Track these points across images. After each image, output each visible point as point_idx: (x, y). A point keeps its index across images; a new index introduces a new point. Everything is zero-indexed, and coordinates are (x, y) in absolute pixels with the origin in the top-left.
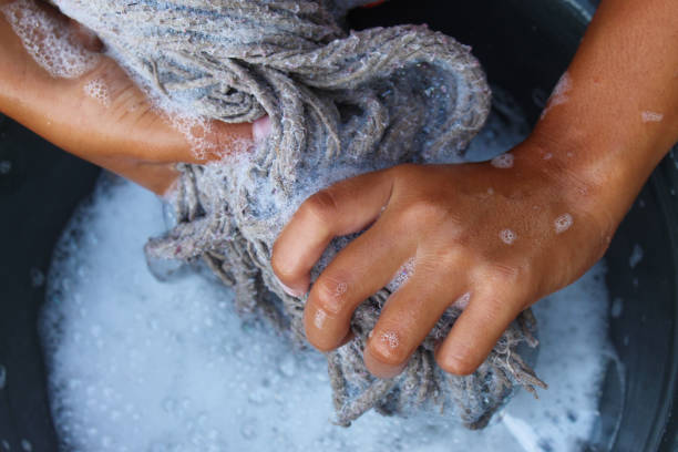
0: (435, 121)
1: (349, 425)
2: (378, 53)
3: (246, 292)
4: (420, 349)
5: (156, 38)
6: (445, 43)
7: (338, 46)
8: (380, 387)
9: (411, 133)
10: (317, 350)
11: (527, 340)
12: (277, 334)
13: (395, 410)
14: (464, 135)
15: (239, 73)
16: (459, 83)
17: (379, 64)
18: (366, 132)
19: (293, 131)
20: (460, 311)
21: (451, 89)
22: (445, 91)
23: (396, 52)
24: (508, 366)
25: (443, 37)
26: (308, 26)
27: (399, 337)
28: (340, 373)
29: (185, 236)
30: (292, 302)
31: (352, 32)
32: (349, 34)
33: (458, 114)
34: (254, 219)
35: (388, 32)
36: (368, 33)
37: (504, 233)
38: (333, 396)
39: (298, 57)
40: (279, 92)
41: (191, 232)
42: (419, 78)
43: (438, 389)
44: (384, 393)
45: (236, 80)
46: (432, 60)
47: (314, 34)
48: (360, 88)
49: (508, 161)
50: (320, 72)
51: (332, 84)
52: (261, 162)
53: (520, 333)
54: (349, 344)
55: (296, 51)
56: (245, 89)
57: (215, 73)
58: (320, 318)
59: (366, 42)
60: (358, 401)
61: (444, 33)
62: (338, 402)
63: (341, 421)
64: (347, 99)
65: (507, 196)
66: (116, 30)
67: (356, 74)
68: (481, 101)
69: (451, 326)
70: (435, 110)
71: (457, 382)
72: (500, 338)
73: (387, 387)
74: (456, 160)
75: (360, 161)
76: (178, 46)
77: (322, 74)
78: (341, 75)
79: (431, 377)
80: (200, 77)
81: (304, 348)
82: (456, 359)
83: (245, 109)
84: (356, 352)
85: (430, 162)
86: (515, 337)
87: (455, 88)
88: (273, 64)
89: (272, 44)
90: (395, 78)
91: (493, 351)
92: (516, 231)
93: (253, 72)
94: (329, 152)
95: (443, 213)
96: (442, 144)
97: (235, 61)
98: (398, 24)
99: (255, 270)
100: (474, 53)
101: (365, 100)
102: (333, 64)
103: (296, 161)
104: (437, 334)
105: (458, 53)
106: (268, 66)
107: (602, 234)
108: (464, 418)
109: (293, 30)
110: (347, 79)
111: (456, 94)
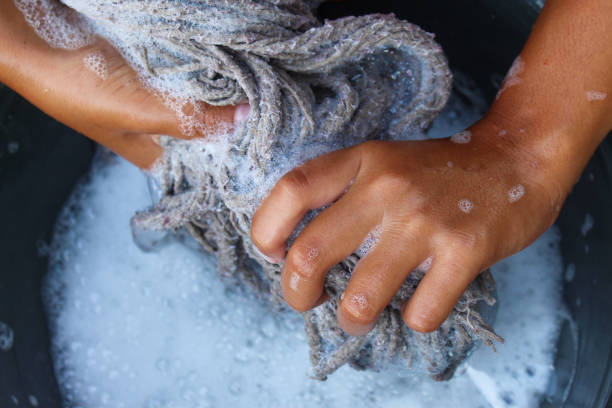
0: (401, 102)
1: (325, 379)
2: (350, 40)
3: (227, 257)
4: (388, 308)
5: (149, 27)
6: (411, 30)
7: (314, 34)
8: (353, 343)
9: (379, 112)
10: (295, 311)
11: (485, 298)
12: (257, 297)
13: (368, 365)
14: (427, 115)
15: (224, 59)
16: (424, 68)
17: (351, 49)
18: (337, 113)
19: (270, 114)
20: (424, 274)
21: (416, 73)
22: (411, 74)
23: (367, 39)
24: (468, 323)
25: (410, 25)
26: (287, 16)
27: (367, 298)
28: (316, 331)
29: (172, 208)
30: (272, 267)
31: (326, 21)
32: (323, 24)
33: (422, 95)
34: (235, 193)
35: (359, 20)
36: (341, 21)
37: (461, 203)
38: (310, 352)
39: (278, 44)
40: (259, 77)
41: (177, 204)
42: (387, 63)
43: (406, 344)
44: (357, 348)
45: (221, 66)
46: (398, 45)
47: (292, 23)
48: (334, 72)
49: (466, 138)
50: (298, 57)
51: (309, 68)
52: (239, 143)
53: (478, 293)
54: (324, 304)
55: (276, 39)
56: (229, 75)
57: (202, 59)
58: (295, 281)
59: (339, 29)
60: (334, 356)
61: (410, 21)
62: (315, 358)
63: (318, 375)
64: (323, 82)
65: (464, 169)
66: (112, 19)
67: (331, 59)
68: (444, 84)
69: (415, 287)
70: (401, 92)
71: (423, 338)
72: (461, 297)
73: (360, 343)
74: (419, 137)
75: (331, 140)
76: (170, 34)
77: (299, 60)
78: (317, 60)
79: (400, 333)
80: (188, 62)
81: (282, 310)
82: (421, 318)
83: (229, 93)
84: (331, 311)
85: (395, 139)
86: (474, 296)
87: (420, 72)
88: (255, 51)
89: (255, 32)
90: (365, 63)
91: (455, 309)
92: (473, 201)
93: (236, 57)
94: (303, 132)
95: (407, 184)
96: (406, 123)
97: (220, 47)
98: (368, 14)
99: (236, 238)
100: (437, 40)
101: (337, 84)
102: (309, 50)
103: (271, 142)
104: (402, 295)
105: (422, 39)
106: (250, 53)
107: (552, 203)
108: (430, 370)
109: (274, 19)
110: (322, 64)
111: (420, 77)
